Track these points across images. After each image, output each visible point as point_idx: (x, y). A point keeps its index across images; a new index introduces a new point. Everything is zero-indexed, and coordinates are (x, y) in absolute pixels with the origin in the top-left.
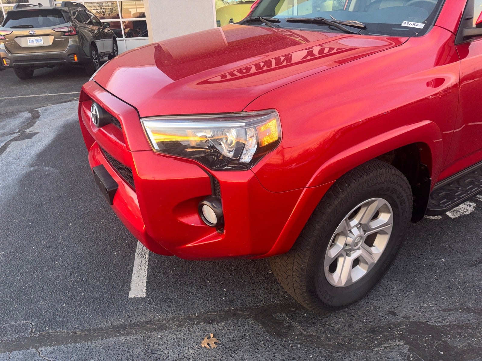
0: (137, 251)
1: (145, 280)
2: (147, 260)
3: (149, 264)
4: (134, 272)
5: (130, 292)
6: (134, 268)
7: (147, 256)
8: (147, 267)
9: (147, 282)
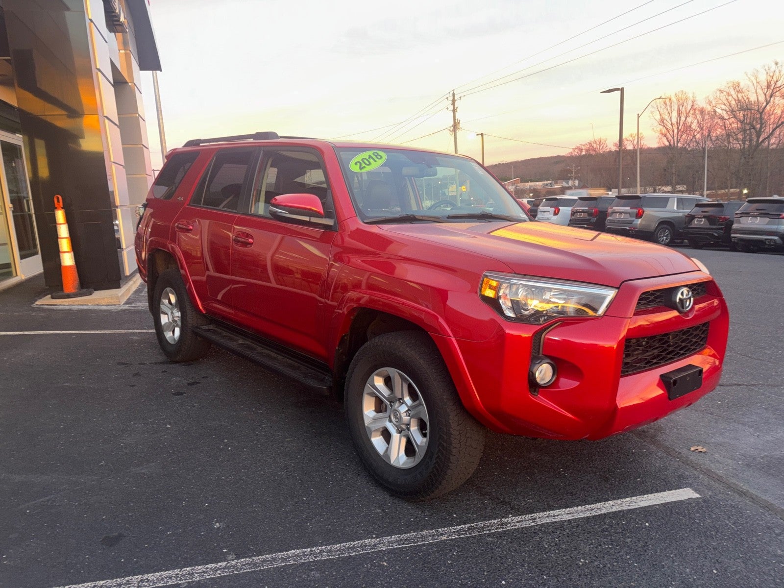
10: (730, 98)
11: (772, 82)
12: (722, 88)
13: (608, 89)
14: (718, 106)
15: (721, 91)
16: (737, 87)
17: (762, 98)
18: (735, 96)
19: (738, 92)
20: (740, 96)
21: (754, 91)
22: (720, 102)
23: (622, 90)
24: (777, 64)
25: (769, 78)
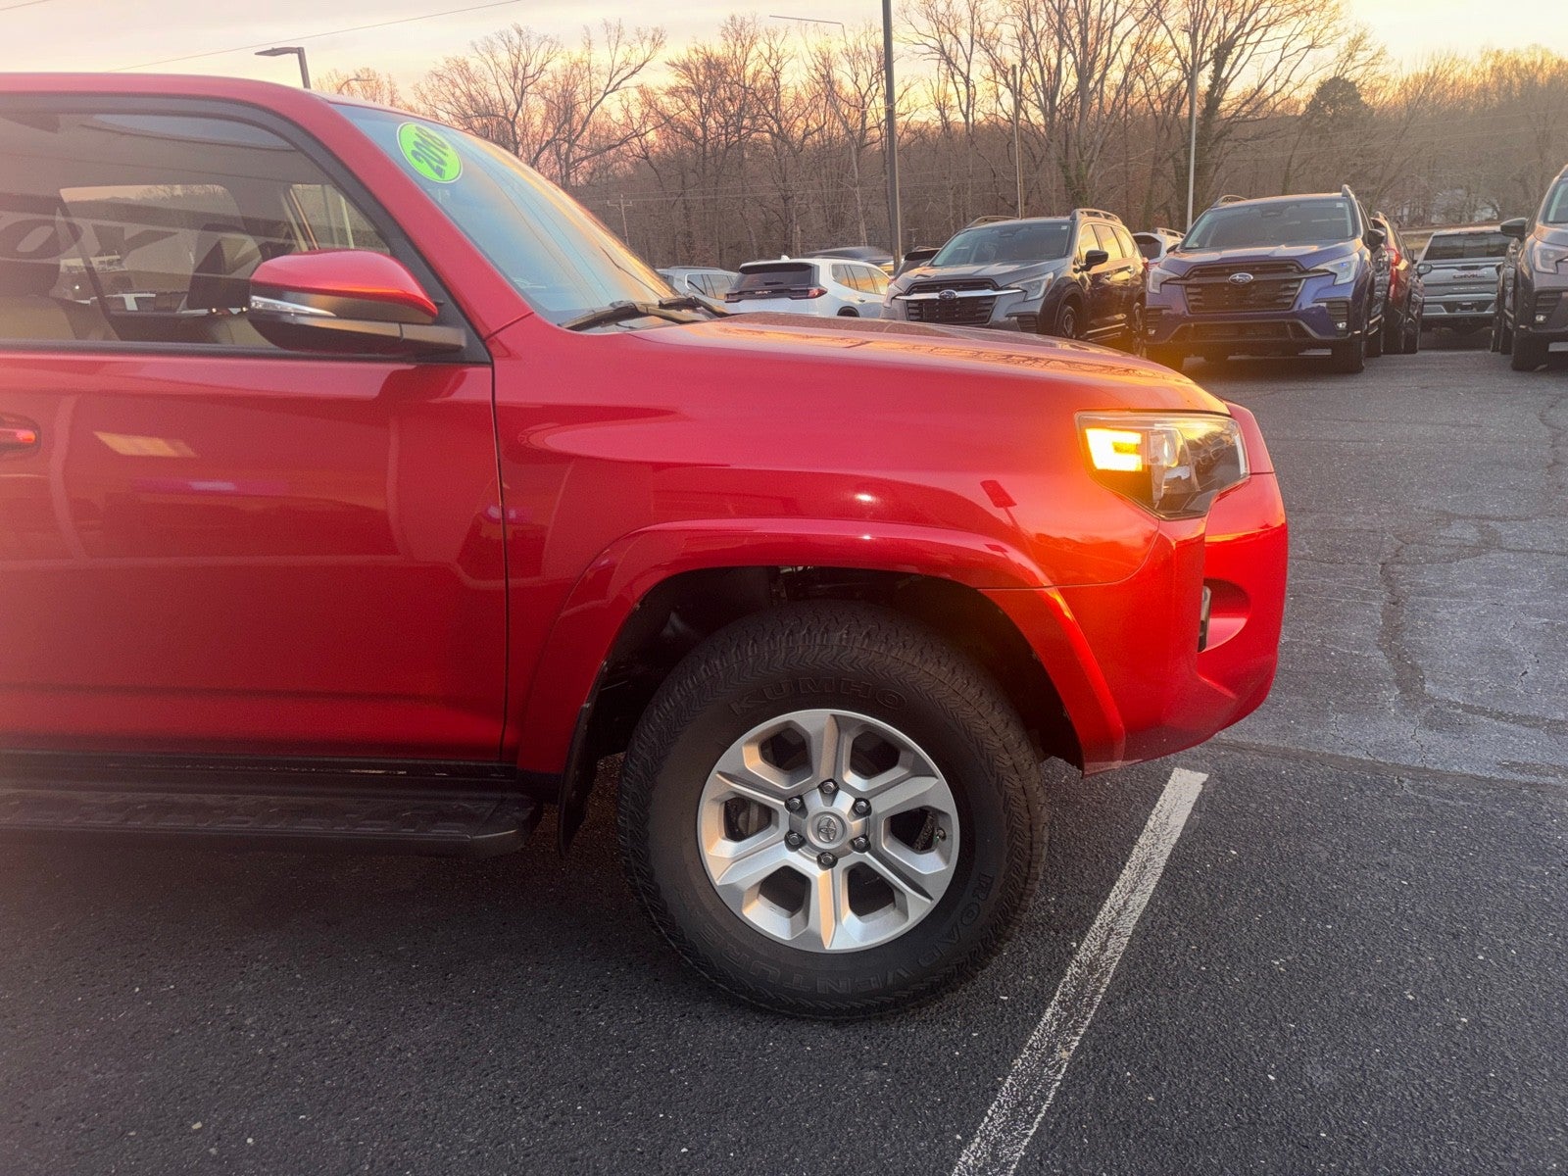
0: (1174, 841)
1: (1168, 788)
2: (1153, 817)
3: (1152, 809)
4: (1191, 805)
5: (1205, 780)
6: (1189, 812)
7: (1150, 824)
8: (1158, 805)
9: (1166, 782)
10: (458, 93)
11: (520, 67)
12: (440, 70)
13: (269, 48)
14: (440, 105)
15: (440, 77)
16: (463, 68)
17: (509, 95)
18: (463, 87)
19: (468, 80)
20: (473, 88)
21: (494, 81)
22: (441, 97)
23: (300, 52)
24: (520, 32)
25: (515, 60)
